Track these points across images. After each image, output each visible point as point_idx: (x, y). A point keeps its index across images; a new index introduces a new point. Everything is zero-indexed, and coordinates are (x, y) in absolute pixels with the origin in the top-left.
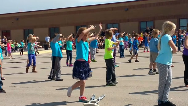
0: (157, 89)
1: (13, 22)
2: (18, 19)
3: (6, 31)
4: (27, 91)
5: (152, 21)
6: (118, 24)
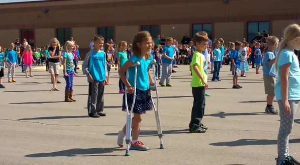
0: (276, 139)
1: (39, 16)
2: (47, 12)
3: (28, 30)
4: (59, 131)
5: (268, 21)
6: (210, 25)
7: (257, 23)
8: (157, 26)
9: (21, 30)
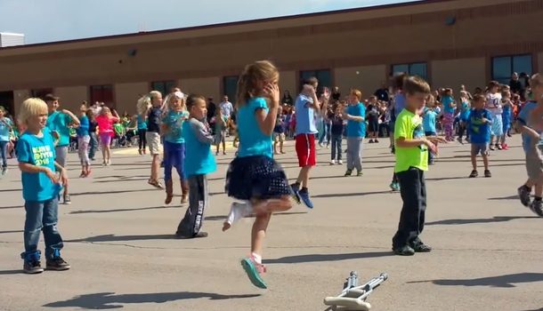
1: (120, 62)
2: (134, 53)
3: (102, 86)
4: (162, 258)
5: (528, 54)
6: (425, 64)
7: (509, 58)
8: (328, 70)
9: (91, 88)
